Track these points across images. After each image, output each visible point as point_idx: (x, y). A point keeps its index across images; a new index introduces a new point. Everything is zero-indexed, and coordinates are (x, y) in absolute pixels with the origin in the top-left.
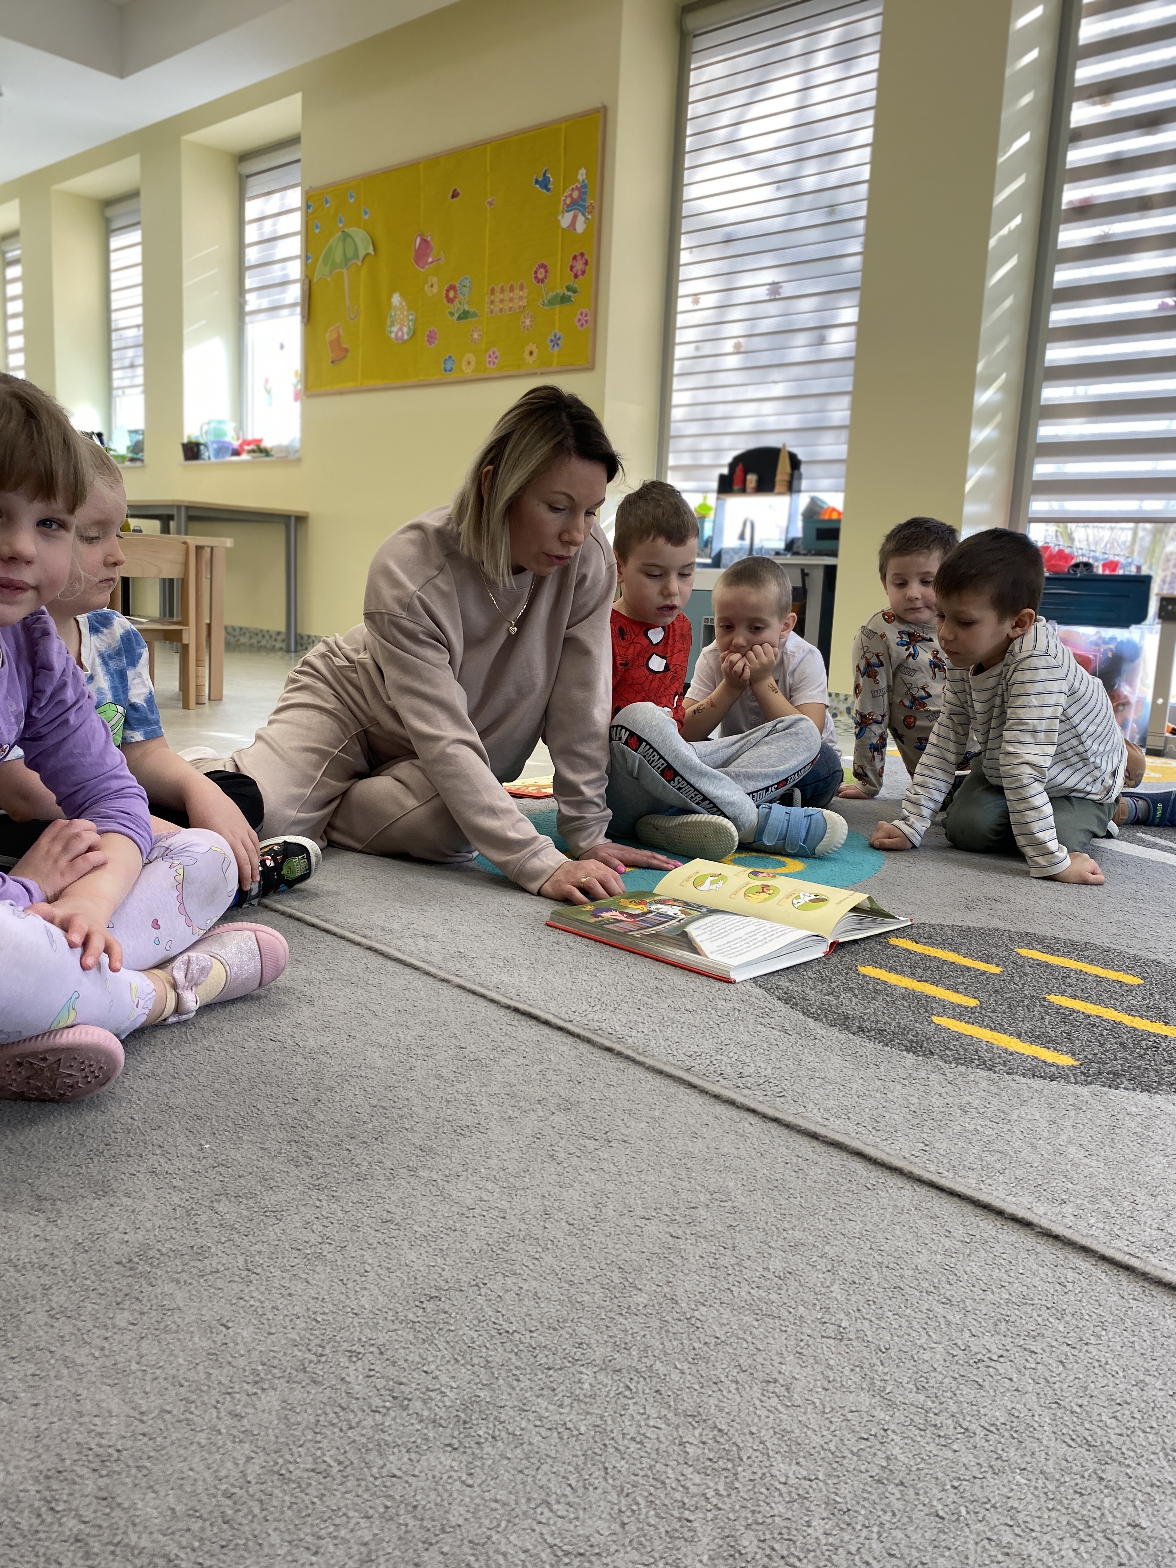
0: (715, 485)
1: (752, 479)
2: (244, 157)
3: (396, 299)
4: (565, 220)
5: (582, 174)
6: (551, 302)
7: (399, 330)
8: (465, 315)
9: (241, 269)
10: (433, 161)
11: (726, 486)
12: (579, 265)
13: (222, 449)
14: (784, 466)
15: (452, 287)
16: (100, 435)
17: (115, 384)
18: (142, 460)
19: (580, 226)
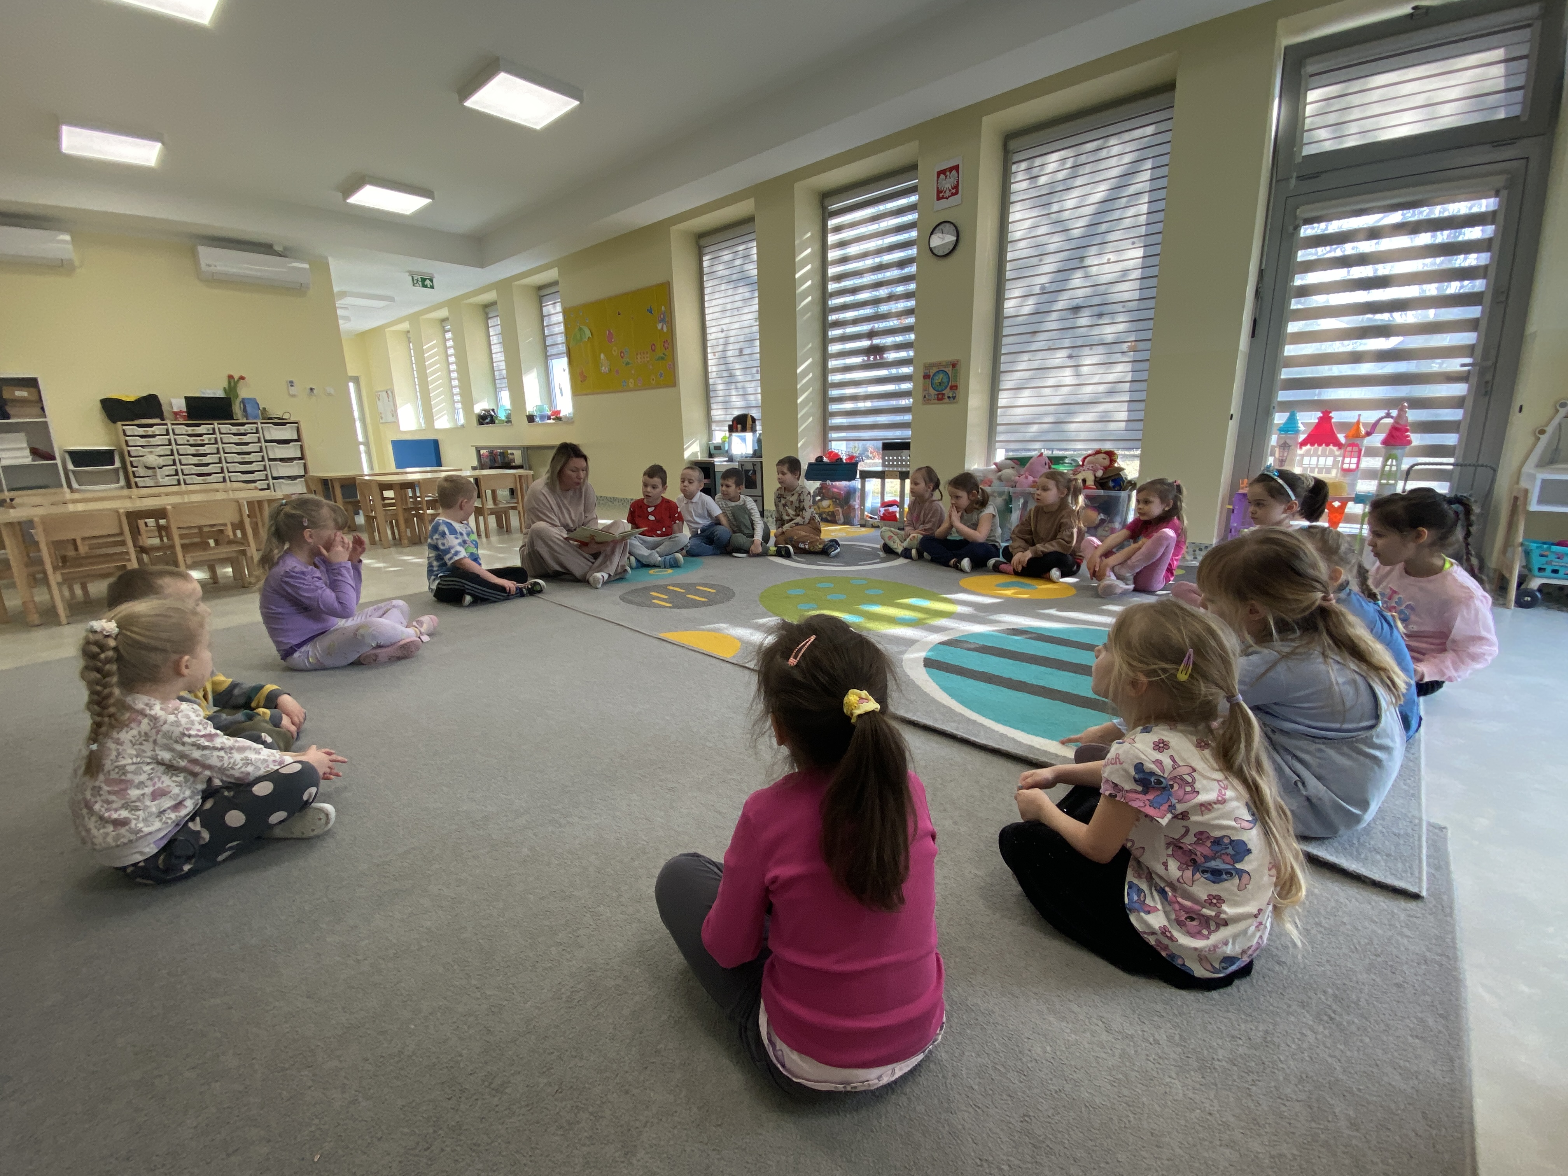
0: (727, 428)
1: (739, 426)
2: (540, 288)
3: (602, 356)
4: (659, 326)
5: (663, 308)
6: (658, 359)
7: (605, 369)
8: (627, 364)
9: (544, 337)
10: (610, 299)
11: (732, 429)
12: (666, 345)
13: (542, 417)
14: (749, 421)
15: (622, 352)
16: (493, 410)
17: (498, 386)
18: (510, 422)
19: (665, 329)
